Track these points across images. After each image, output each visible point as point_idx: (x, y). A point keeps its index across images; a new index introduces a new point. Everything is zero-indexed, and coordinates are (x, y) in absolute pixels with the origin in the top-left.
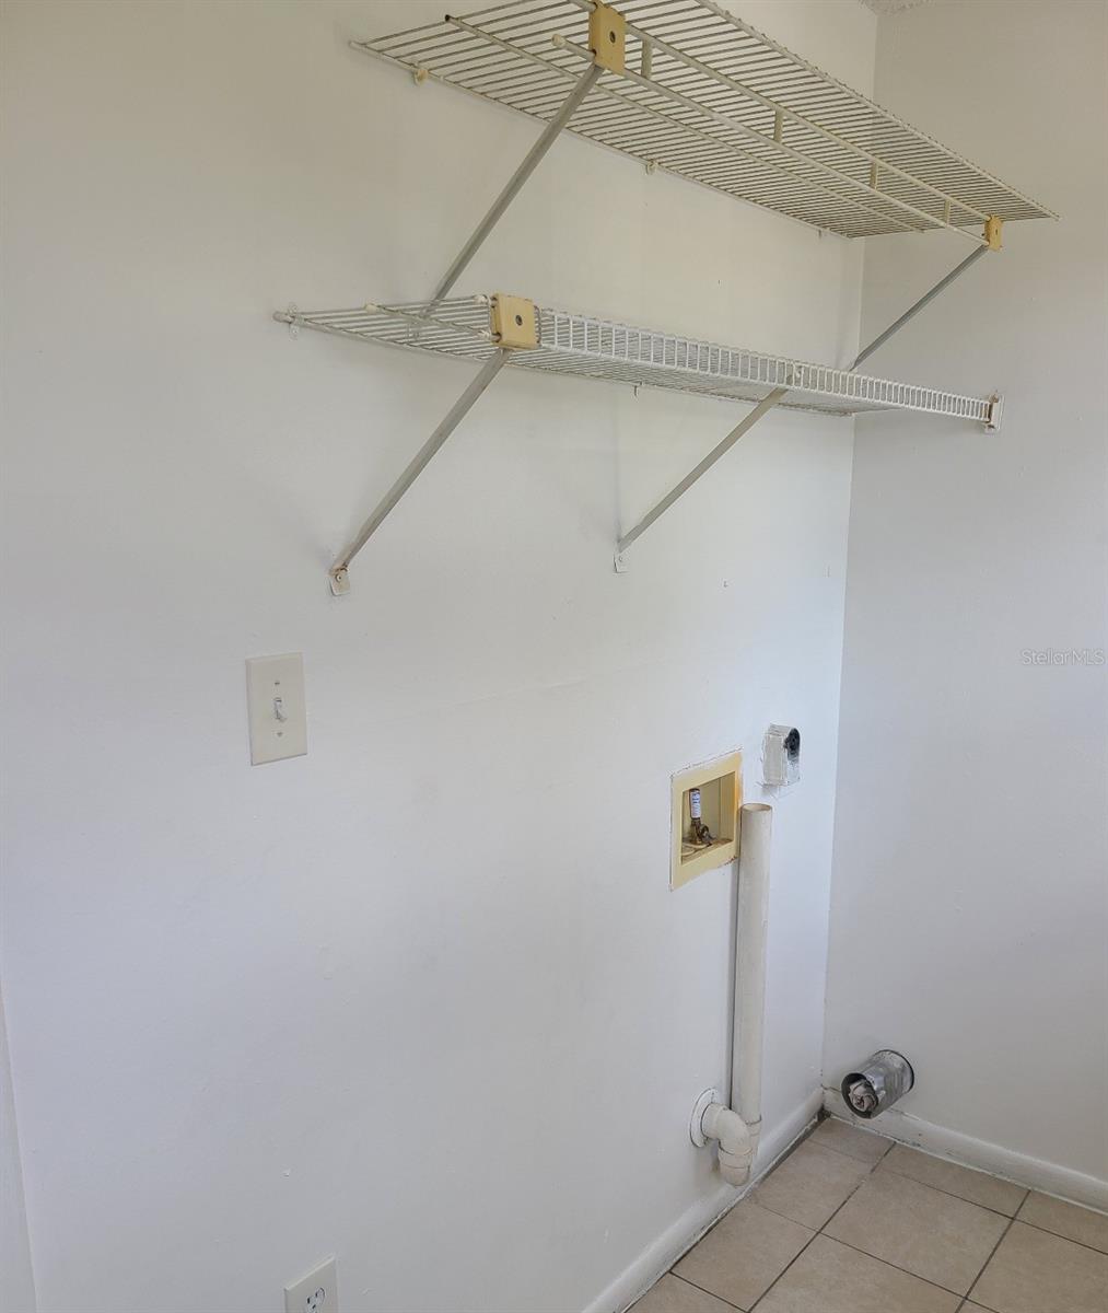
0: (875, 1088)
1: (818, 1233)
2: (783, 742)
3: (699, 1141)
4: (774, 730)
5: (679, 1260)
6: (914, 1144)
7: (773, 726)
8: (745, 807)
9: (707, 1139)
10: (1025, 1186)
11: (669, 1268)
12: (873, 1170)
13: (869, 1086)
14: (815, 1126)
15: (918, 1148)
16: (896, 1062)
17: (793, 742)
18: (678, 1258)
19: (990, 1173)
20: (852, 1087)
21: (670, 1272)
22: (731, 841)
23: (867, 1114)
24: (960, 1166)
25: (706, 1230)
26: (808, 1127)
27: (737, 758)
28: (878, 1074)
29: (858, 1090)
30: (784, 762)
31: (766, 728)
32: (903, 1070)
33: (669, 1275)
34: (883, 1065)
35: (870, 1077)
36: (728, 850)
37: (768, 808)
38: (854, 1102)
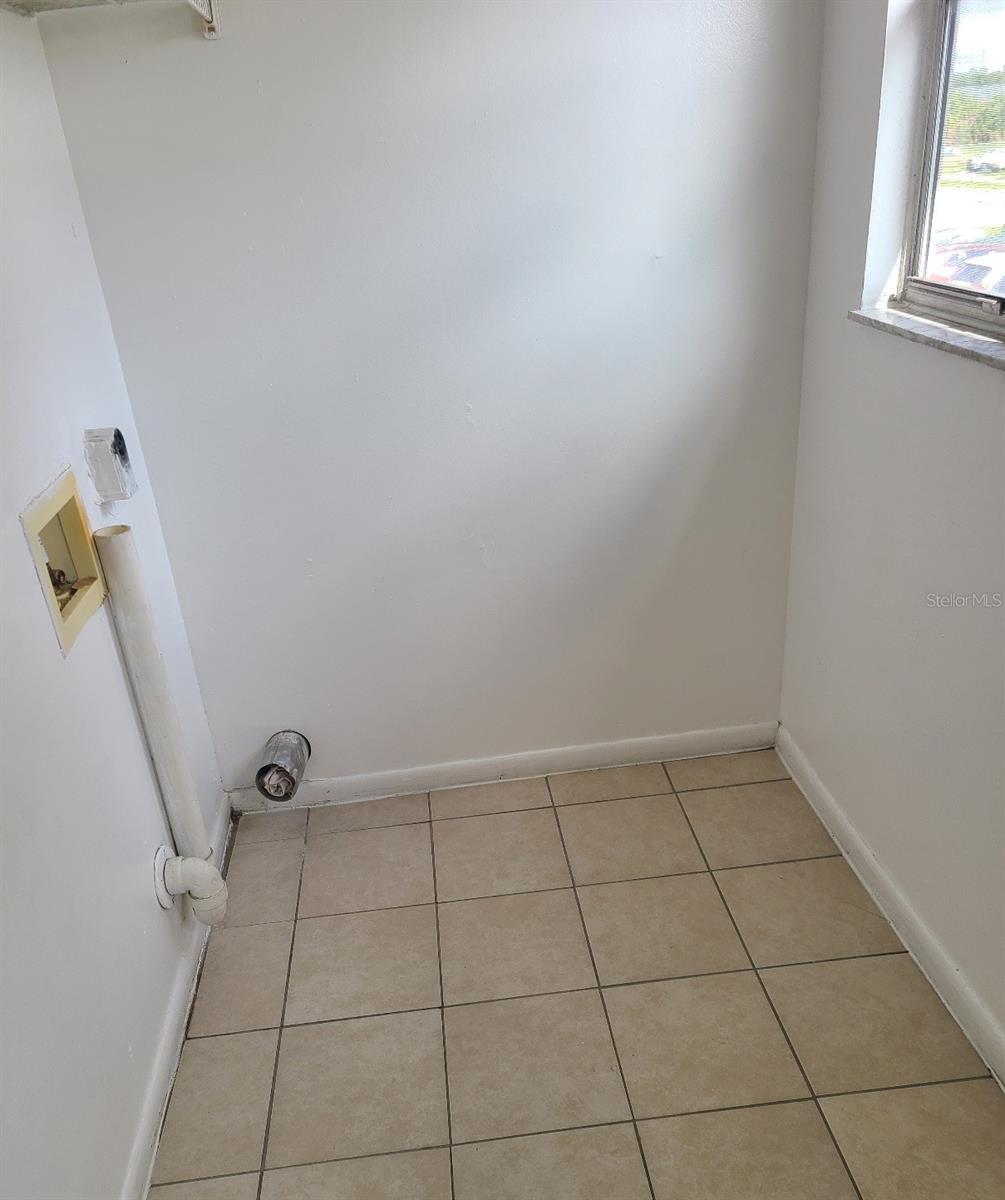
0: (288, 770)
1: (296, 921)
2: (110, 448)
3: (167, 902)
4: (93, 437)
5: (189, 1022)
6: (325, 802)
7: (89, 432)
8: (98, 534)
9: (173, 897)
10: (423, 791)
11: (183, 1035)
12: (306, 842)
13: (281, 771)
14: (234, 830)
15: (328, 804)
16: (293, 739)
17: (119, 445)
18: (186, 1021)
19: (394, 795)
20: (266, 779)
21: (187, 1038)
22: (95, 579)
23: (287, 796)
24: (369, 802)
25: (196, 980)
26: (229, 834)
27: (71, 479)
28: (283, 757)
29: (272, 779)
30: (119, 470)
31: (82, 437)
32: (300, 744)
33: (187, 1042)
34: (285, 747)
35: (281, 763)
36: (95, 590)
37: (124, 529)
38: (272, 792)
